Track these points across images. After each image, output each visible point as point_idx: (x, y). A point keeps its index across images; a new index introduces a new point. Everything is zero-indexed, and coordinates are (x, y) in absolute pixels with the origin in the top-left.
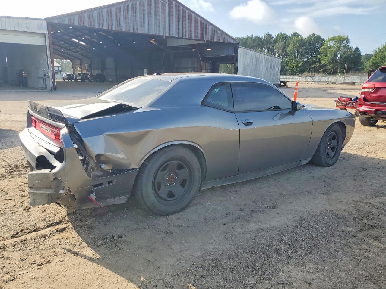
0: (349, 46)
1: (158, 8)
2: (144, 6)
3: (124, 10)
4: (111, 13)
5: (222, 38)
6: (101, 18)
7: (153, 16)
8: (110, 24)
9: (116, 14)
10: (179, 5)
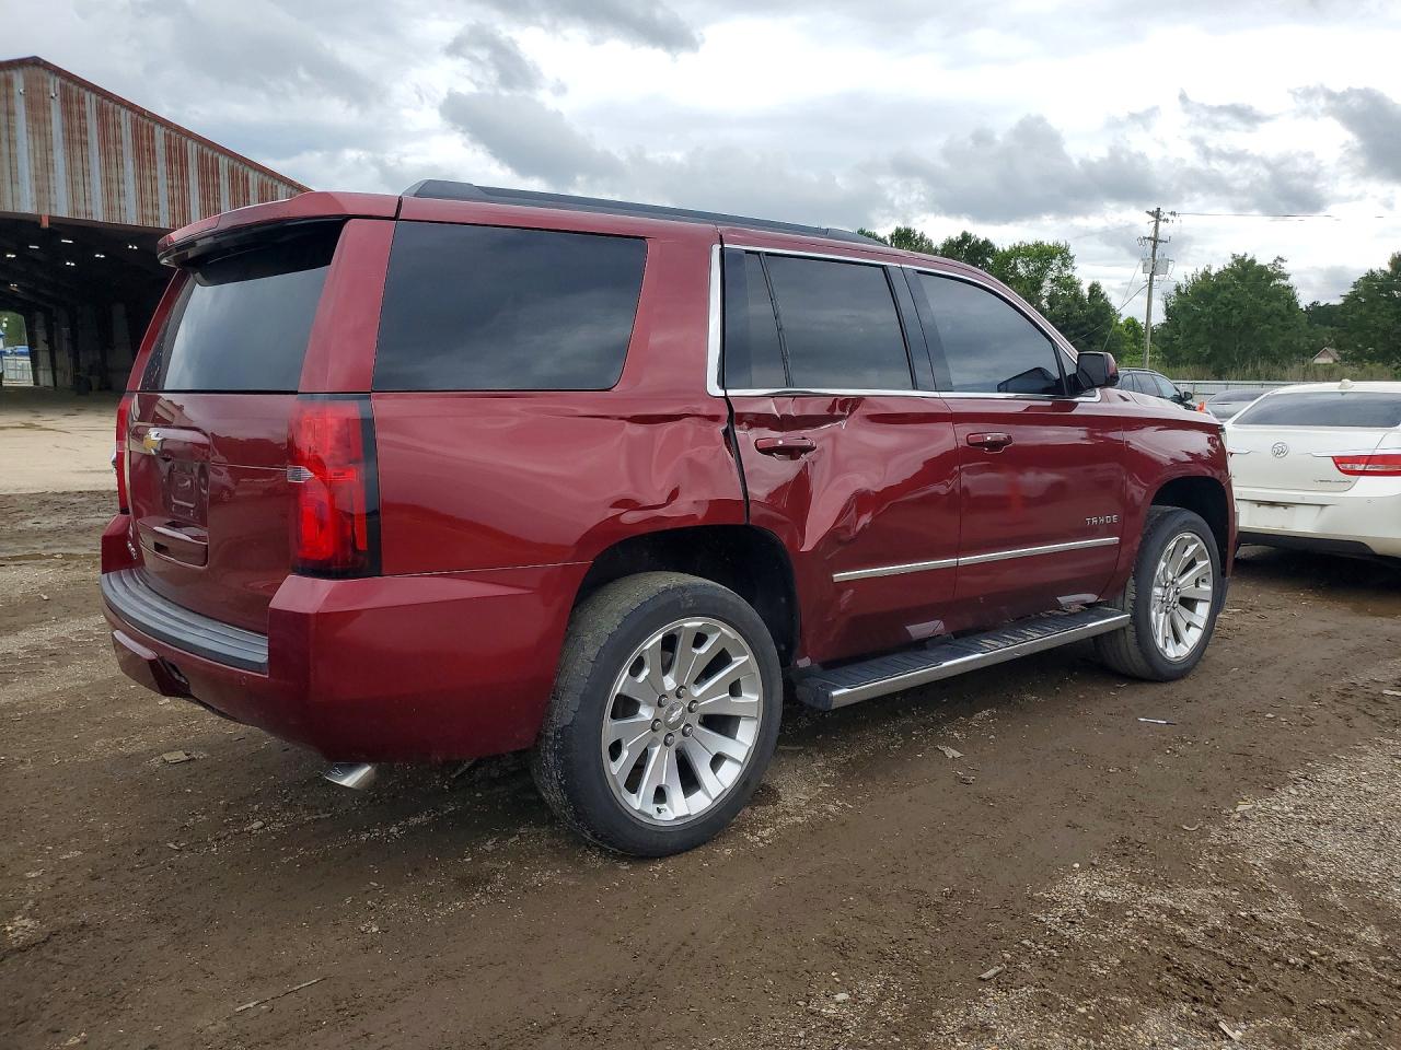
1: (10, 113)
10: (117, 107)
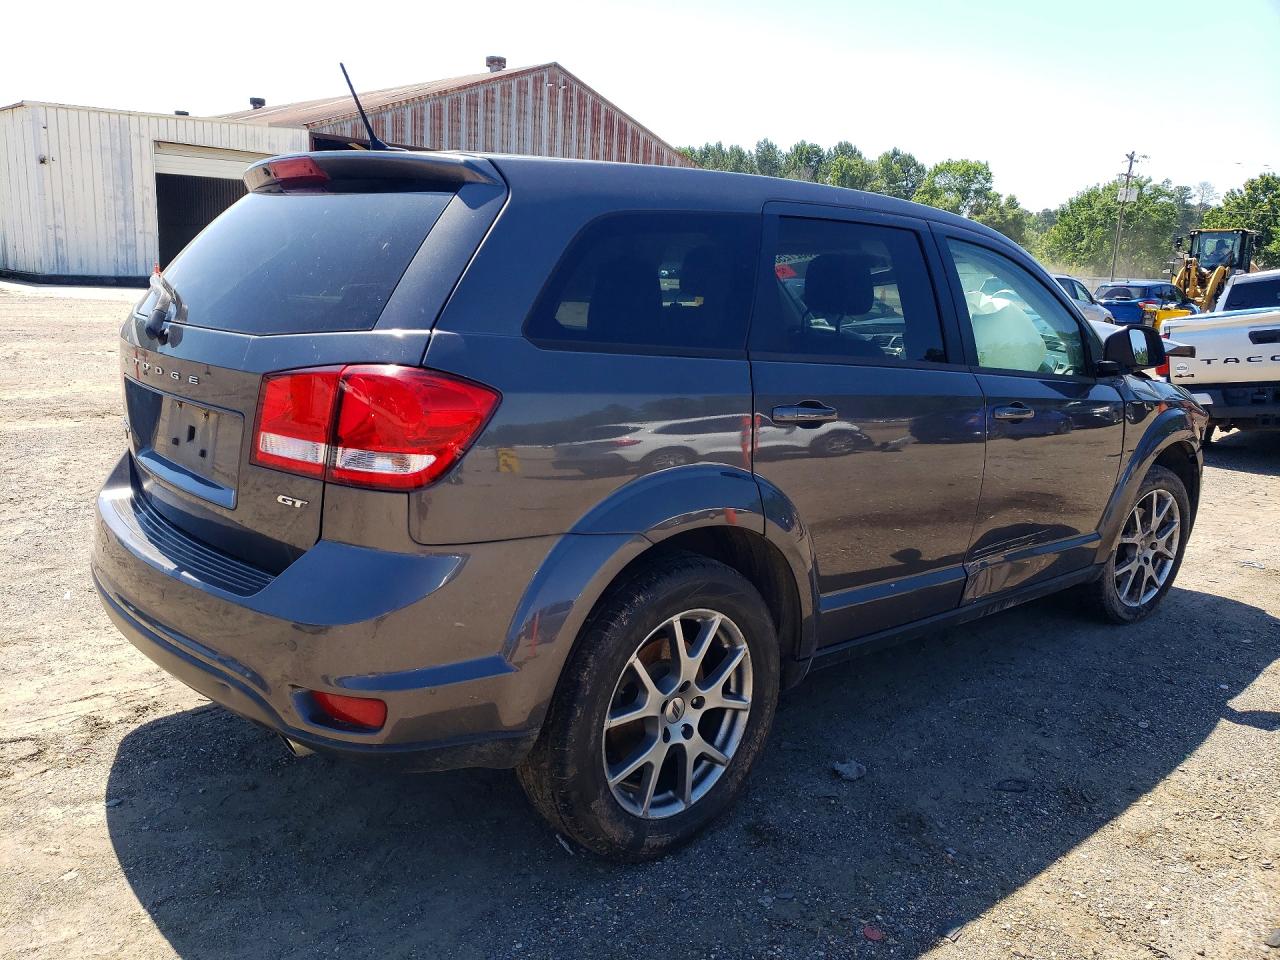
0: (992, 191)
1: (541, 99)
2: (510, 94)
3: (469, 104)
4: (440, 110)
6: (418, 122)
7: (529, 118)
8: (437, 137)
9: (451, 113)
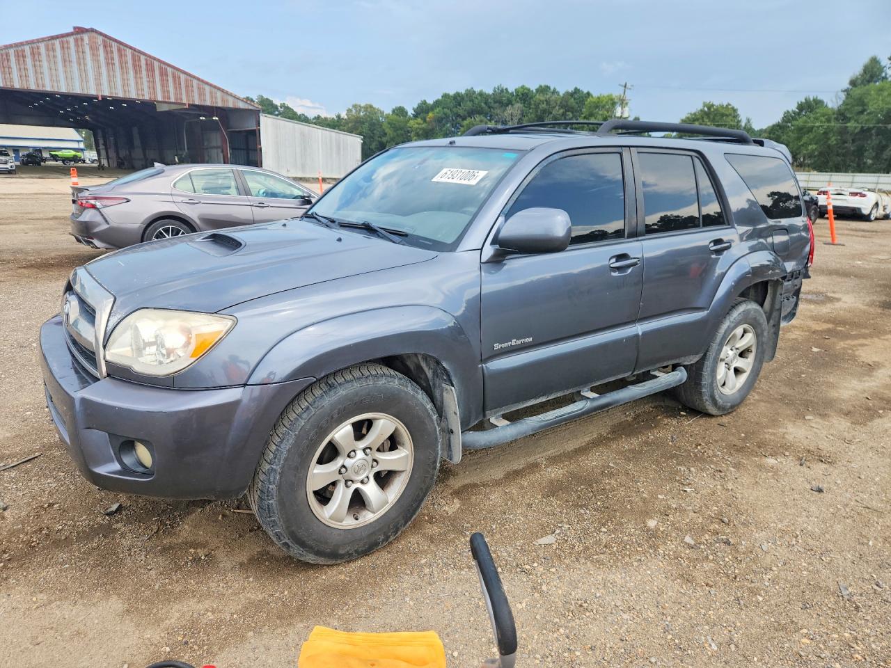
1: (83, 52)
2: (54, 50)
3: (17, 56)
5: (223, 100)
7: (75, 65)
10: (125, 48)
